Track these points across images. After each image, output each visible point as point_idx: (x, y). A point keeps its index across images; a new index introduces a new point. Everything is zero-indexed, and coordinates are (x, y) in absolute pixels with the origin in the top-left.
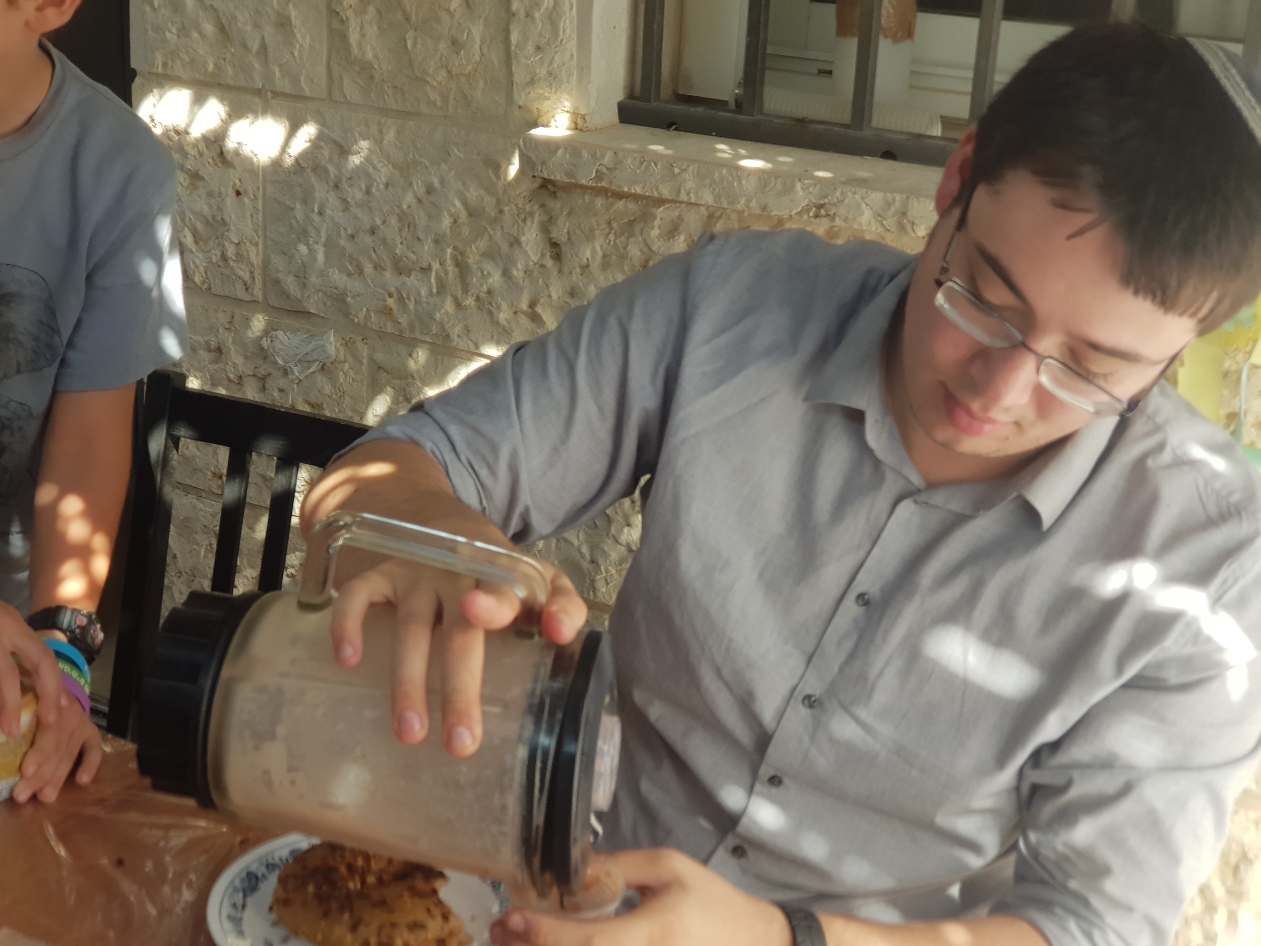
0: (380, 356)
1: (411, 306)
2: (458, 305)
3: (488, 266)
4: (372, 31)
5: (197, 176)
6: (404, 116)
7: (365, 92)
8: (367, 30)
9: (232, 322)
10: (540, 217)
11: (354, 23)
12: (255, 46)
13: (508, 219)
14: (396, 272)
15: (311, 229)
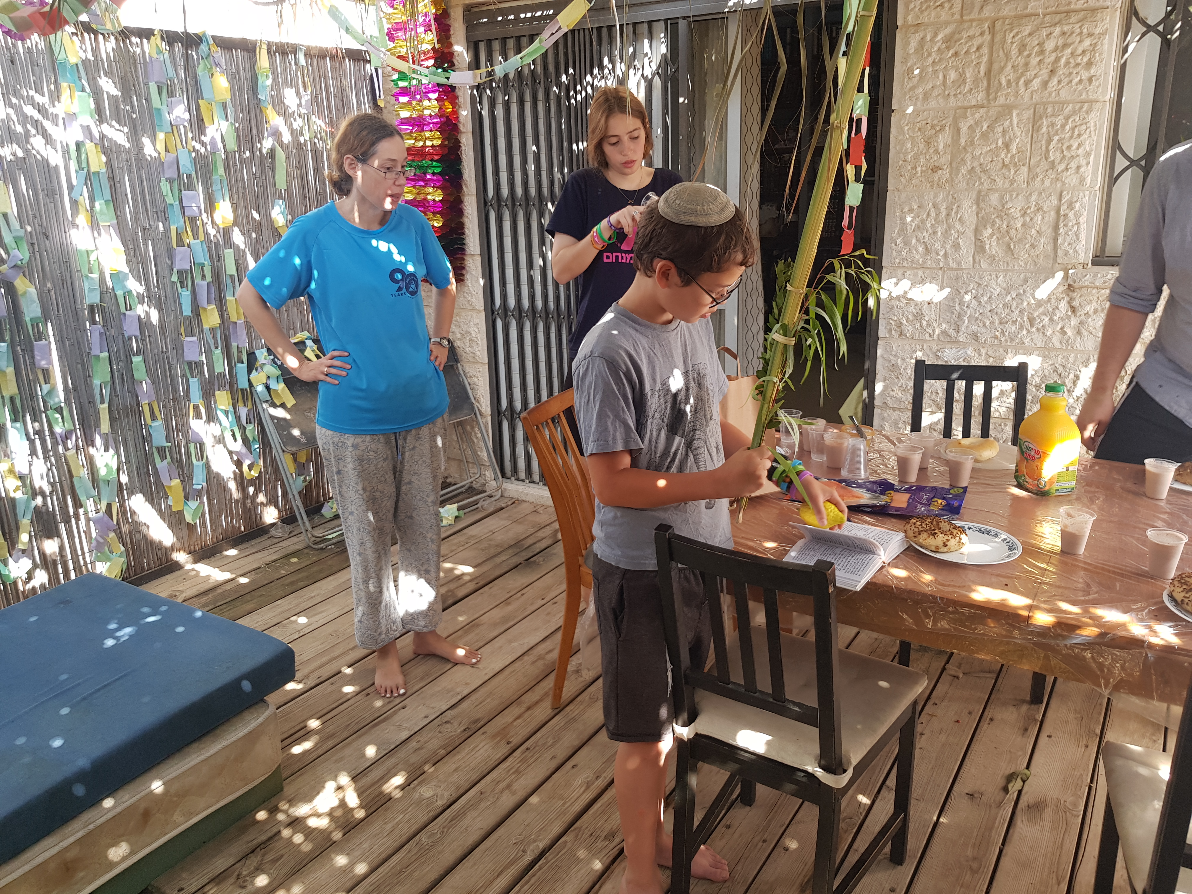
0: (990, 353)
1: (1007, 334)
2: (1029, 331)
5: (911, 299)
6: (1006, 271)
7: (990, 264)
8: (993, 244)
9: (922, 348)
10: (1067, 299)
11: (987, 242)
12: (942, 253)
13: (1053, 301)
14: (1001, 323)
15: (962, 312)
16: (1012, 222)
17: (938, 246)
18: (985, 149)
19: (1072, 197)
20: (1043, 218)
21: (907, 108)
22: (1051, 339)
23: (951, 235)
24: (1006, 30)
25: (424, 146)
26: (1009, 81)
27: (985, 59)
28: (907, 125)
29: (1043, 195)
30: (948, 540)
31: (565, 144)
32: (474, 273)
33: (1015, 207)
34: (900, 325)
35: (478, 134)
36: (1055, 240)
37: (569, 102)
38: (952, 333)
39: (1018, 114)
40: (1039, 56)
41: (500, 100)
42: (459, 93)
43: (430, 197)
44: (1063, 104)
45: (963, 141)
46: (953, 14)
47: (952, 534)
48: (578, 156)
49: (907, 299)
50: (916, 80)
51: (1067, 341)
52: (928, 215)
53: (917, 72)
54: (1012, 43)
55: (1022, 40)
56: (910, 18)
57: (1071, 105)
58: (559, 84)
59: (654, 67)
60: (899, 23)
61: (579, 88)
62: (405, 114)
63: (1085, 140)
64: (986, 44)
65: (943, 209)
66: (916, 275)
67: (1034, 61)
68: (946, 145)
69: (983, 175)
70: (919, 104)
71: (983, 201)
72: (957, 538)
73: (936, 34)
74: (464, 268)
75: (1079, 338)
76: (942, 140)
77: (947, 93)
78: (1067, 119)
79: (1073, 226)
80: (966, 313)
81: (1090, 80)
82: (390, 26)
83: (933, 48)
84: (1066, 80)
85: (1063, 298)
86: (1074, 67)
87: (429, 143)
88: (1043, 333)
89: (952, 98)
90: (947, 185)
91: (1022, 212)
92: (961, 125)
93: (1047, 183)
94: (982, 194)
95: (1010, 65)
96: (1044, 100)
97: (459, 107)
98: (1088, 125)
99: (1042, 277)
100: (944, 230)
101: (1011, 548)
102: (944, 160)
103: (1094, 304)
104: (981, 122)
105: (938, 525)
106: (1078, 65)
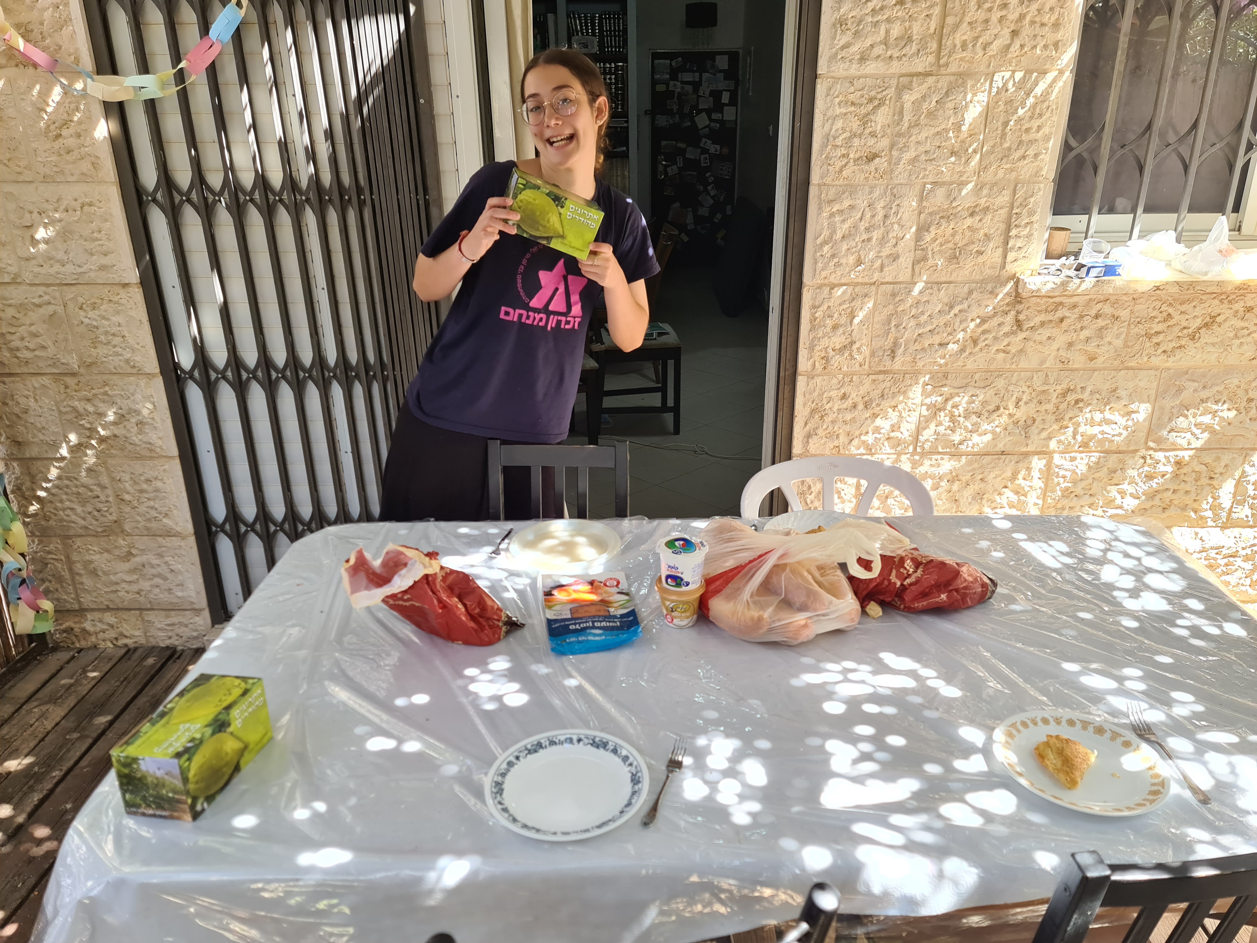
1: (947, 356)
2: (971, 352)
6: (950, 283)
7: (931, 276)
8: (935, 250)
9: (852, 381)
10: (1013, 311)
11: (929, 249)
12: (877, 263)
13: (999, 315)
14: (941, 344)
15: (899, 335)
16: (959, 224)
17: (873, 254)
18: (933, 131)
19: (1026, 191)
20: (993, 218)
22: (994, 358)
23: (888, 242)
26: (965, 41)
27: (937, 10)
28: (837, 96)
29: (996, 189)
33: (964, 205)
36: (1006, 243)
38: (886, 359)
39: (972, 86)
45: (906, 121)
50: (850, 34)
51: (1012, 359)
52: (862, 216)
53: (852, 22)
63: (1046, 120)
65: (880, 207)
67: (995, 17)
68: (885, 125)
69: (928, 165)
70: (853, 67)
71: (927, 197)
75: (1023, 355)
77: (888, 54)
78: (1028, 93)
79: (1025, 227)
80: (903, 335)
81: (1056, 45)
84: (1030, 45)
85: (1009, 311)
86: (1040, 28)
88: (987, 352)
89: (895, 60)
90: (885, 177)
91: (971, 211)
92: (905, 98)
93: (1001, 174)
95: (967, 20)
98: (1051, 102)
99: (989, 287)
100: (881, 236)
102: (882, 146)
103: (1041, 316)
104: (929, 95)
106: (1043, 25)
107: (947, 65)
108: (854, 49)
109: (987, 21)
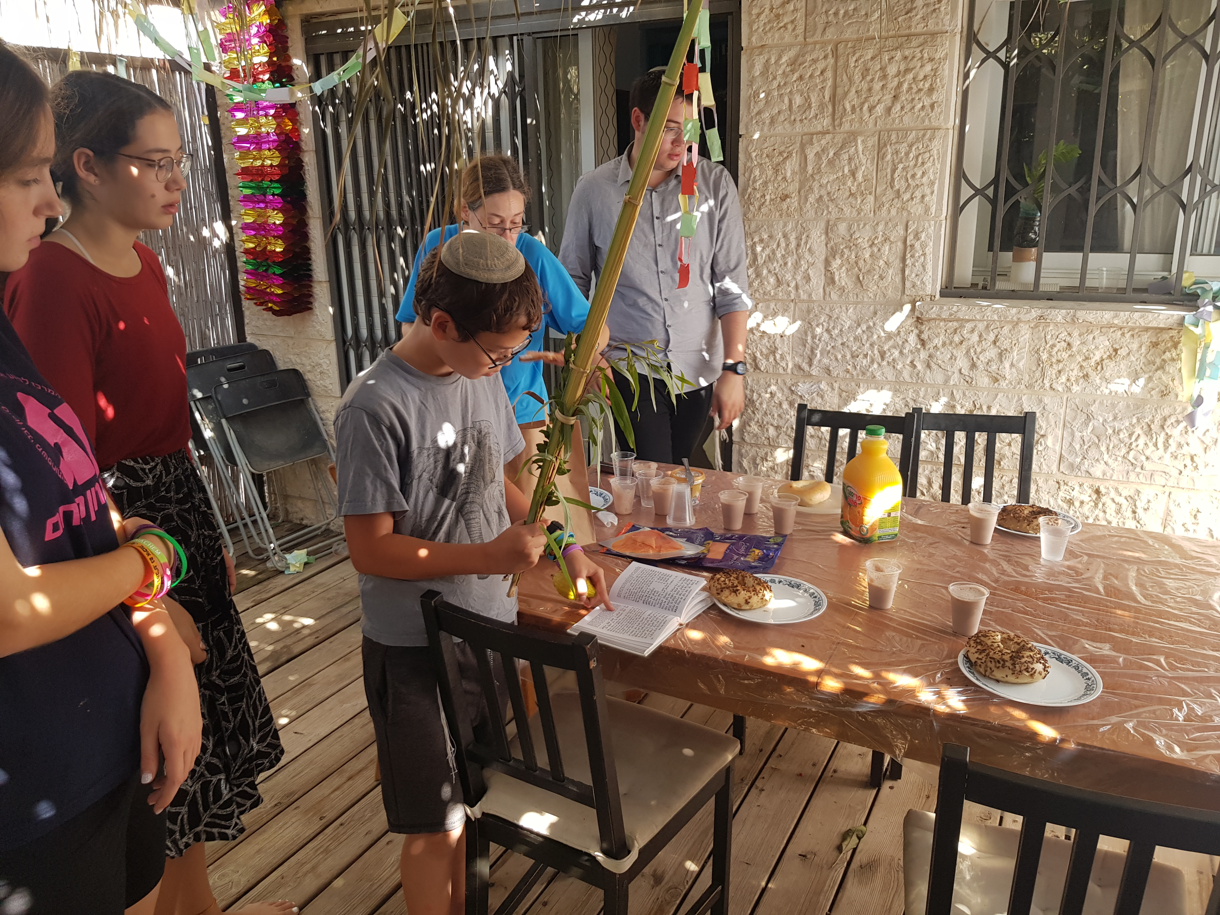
0: (842, 387)
1: (858, 368)
2: (879, 365)
3: (893, 350)
4: (844, 275)
5: (764, 332)
6: (857, 303)
7: (840, 296)
8: (842, 275)
9: (777, 382)
10: (916, 331)
11: (837, 273)
12: (793, 284)
13: (902, 334)
14: (853, 357)
15: (815, 346)
16: (860, 253)
17: (788, 277)
18: (833, 177)
19: (918, 227)
20: (890, 249)
21: (754, 133)
22: (901, 372)
23: (800, 267)
24: (848, 54)
25: (263, 166)
26: (854, 106)
27: (829, 83)
28: (755, 151)
29: (890, 225)
30: (750, 598)
31: (413, 165)
32: (322, 300)
33: (863, 238)
34: (755, 359)
35: (322, 152)
36: (903, 271)
37: (415, 121)
38: (805, 366)
39: (863, 141)
40: (881, 81)
41: (343, 118)
42: (299, 109)
43: (271, 221)
44: (906, 131)
45: (810, 169)
46: (797, 36)
47: (755, 590)
48: (426, 179)
49: (760, 331)
50: (762, 104)
51: (918, 374)
52: (778, 245)
53: (762, 96)
54: (855, 67)
55: (865, 63)
56: (754, 39)
57: (914, 132)
58: (404, 102)
59: (501, 86)
60: (744, 44)
61: (424, 105)
62: (242, 131)
63: (929, 168)
64: (829, 68)
65: (792, 238)
66: (768, 307)
67: (877, 86)
68: (793, 173)
69: (830, 204)
70: (766, 129)
71: (832, 230)
72: (760, 595)
73: (780, 57)
74: (311, 296)
75: (928, 372)
76: (790, 167)
77: (793, 118)
78: (911, 146)
79: (919, 257)
80: (818, 346)
81: (932, 106)
82: (222, 37)
83: (777, 70)
84: (908, 107)
85: (912, 331)
86: (916, 93)
87: (268, 162)
88: (894, 367)
89: (798, 123)
90: (796, 214)
91: (870, 243)
92: (808, 151)
93: (893, 212)
94: (831, 223)
95: (853, 90)
96: (888, 127)
97: (301, 124)
98: (932, 152)
99: (891, 309)
100: (794, 262)
101: (817, 604)
102: (793, 188)
103: (942, 337)
104: (828, 149)
105: (743, 580)
106: (920, 90)
107: (841, 124)
108: (766, 115)
109: (870, 89)
